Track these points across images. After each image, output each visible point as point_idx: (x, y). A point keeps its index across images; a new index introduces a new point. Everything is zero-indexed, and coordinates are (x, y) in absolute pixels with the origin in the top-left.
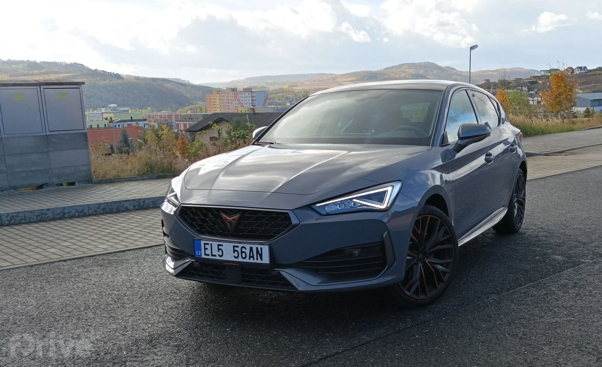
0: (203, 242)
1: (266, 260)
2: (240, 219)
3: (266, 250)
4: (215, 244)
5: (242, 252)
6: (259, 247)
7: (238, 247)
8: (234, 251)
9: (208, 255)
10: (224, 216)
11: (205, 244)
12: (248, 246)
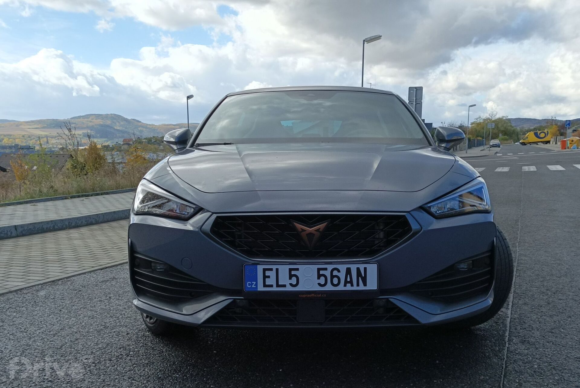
0: (260, 268)
1: (372, 284)
2: (327, 228)
3: (372, 270)
4: (284, 270)
5: (332, 277)
6: (362, 267)
7: (326, 269)
8: (319, 276)
9: (271, 286)
10: (299, 226)
11: (265, 270)
12: (343, 268)
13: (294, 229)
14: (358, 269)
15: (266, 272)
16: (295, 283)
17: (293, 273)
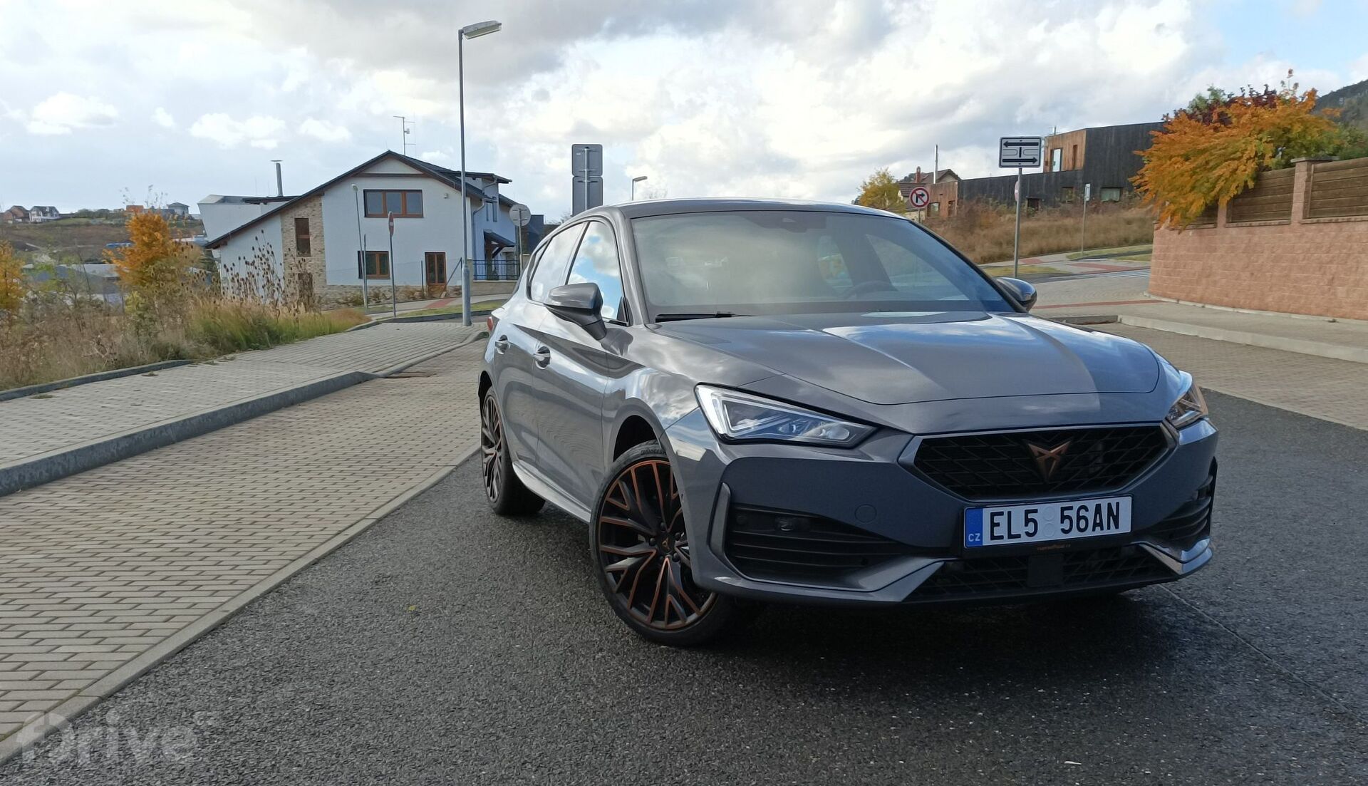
0: (987, 513)
5: (1079, 518)
6: (1113, 501)
7: (1070, 508)
8: (1063, 518)
9: (1001, 537)
10: (1035, 448)
11: (993, 515)
13: (1029, 452)
14: (1109, 505)
15: (995, 517)
16: (1032, 531)
17: (1030, 516)
